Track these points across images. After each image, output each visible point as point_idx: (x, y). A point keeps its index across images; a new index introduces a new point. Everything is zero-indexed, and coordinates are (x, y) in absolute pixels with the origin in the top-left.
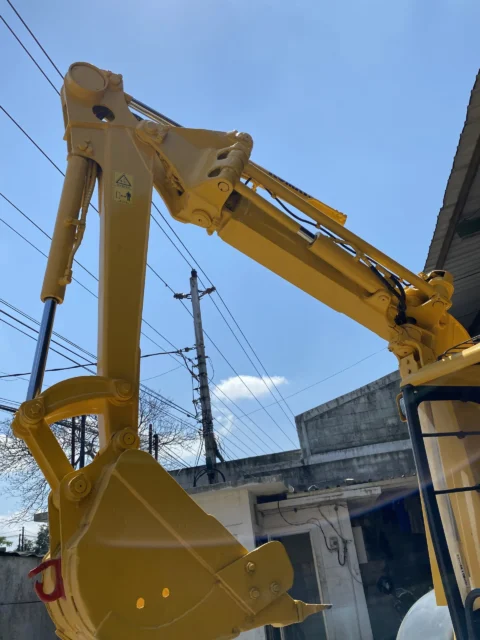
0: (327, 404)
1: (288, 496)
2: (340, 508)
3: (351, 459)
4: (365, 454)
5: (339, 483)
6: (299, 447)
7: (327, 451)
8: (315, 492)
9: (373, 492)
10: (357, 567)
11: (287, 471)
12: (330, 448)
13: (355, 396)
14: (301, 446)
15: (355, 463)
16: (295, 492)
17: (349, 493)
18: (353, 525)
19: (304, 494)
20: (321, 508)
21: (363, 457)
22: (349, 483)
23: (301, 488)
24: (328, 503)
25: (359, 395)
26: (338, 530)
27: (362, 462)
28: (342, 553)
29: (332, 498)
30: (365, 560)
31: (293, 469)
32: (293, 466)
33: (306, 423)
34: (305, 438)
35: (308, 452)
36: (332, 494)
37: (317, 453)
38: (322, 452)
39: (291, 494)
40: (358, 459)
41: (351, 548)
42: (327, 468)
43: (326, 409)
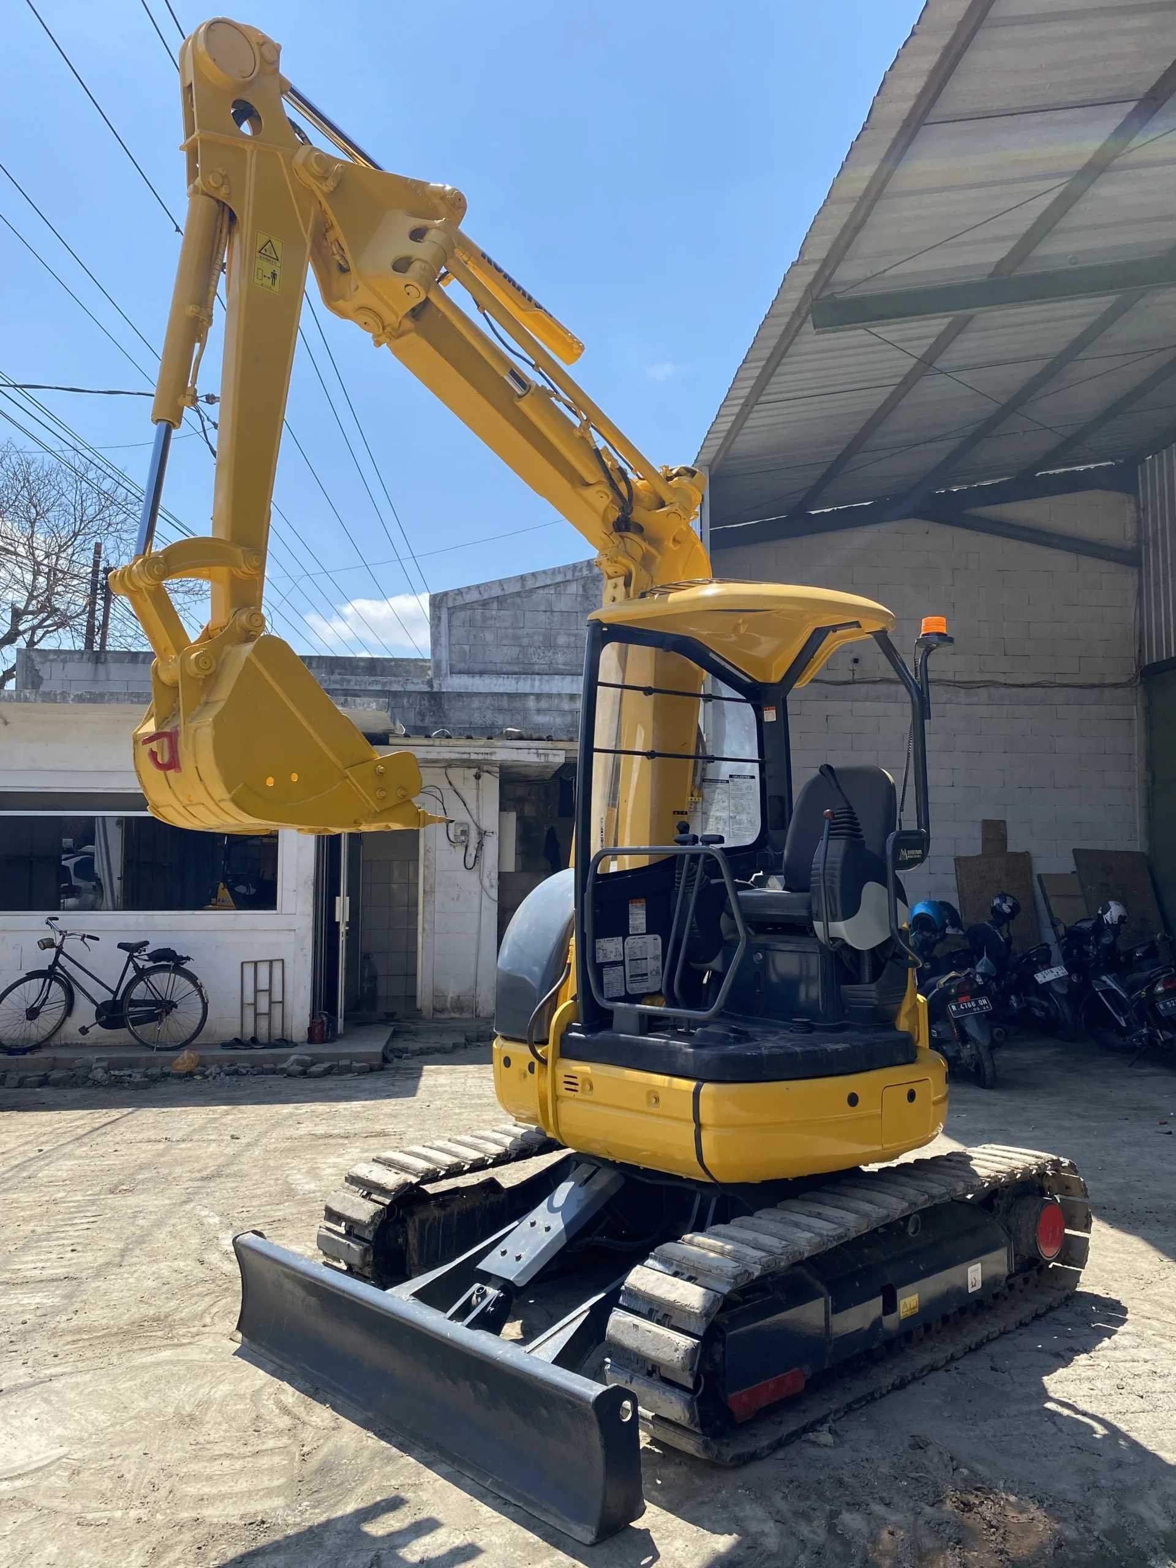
0: (500, 582)
1: (391, 741)
2: (485, 776)
3: (526, 695)
4: (554, 691)
5: (490, 733)
6: (428, 656)
7: (482, 673)
8: (445, 742)
9: (551, 759)
10: (495, 876)
11: (395, 695)
12: (491, 667)
13: (559, 578)
14: (433, 653)
15: (531, 703)
16: (406, 736)
17: (507, 753)
18: (503, 808)
19: (426, 742)
20: (449, 771)
21: (550, 696)
22: (511, 737)
23: (420, 731)
24: (467, 764)
25: (569, 577)
26: (474, 812)
27: (544, 704)
28: (472, 851)
29: (473, 757)
30: (510, 866)
31: (409, 694)
32: (410, 687)
33: (452, 611)
34: (444, 641)
35: (445, 666)
36: (476, 749)
37: (460, 672)
38: (470, 673)
39: (398, 736)
40: (539, 696)
41: (491, 846)
42: (476, 703)
43: (496, 592)
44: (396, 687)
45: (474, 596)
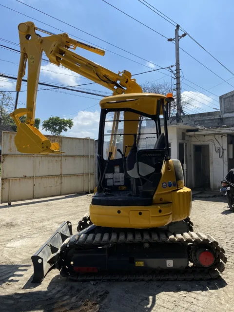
1: (199, 130)
7: (232, 112)
10: (227, 159)
14: (221, 109)
18: (229, 144)
20: (215, 136)
22: (224, 127)
26: (221, 145)
28: (221, 154)
29: (218, 132)
30: (231, 157)
31: (216, 119)
33: (224, 99)
35: (223, 112)
37: (227, 113)
41: (226, 152)
44: (212, 118)
45: (230, 95)
